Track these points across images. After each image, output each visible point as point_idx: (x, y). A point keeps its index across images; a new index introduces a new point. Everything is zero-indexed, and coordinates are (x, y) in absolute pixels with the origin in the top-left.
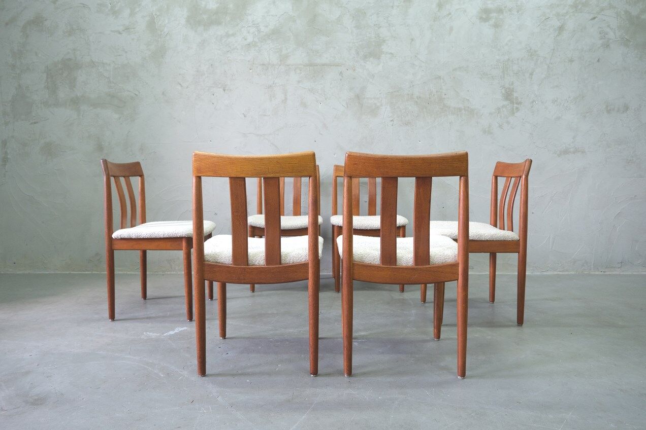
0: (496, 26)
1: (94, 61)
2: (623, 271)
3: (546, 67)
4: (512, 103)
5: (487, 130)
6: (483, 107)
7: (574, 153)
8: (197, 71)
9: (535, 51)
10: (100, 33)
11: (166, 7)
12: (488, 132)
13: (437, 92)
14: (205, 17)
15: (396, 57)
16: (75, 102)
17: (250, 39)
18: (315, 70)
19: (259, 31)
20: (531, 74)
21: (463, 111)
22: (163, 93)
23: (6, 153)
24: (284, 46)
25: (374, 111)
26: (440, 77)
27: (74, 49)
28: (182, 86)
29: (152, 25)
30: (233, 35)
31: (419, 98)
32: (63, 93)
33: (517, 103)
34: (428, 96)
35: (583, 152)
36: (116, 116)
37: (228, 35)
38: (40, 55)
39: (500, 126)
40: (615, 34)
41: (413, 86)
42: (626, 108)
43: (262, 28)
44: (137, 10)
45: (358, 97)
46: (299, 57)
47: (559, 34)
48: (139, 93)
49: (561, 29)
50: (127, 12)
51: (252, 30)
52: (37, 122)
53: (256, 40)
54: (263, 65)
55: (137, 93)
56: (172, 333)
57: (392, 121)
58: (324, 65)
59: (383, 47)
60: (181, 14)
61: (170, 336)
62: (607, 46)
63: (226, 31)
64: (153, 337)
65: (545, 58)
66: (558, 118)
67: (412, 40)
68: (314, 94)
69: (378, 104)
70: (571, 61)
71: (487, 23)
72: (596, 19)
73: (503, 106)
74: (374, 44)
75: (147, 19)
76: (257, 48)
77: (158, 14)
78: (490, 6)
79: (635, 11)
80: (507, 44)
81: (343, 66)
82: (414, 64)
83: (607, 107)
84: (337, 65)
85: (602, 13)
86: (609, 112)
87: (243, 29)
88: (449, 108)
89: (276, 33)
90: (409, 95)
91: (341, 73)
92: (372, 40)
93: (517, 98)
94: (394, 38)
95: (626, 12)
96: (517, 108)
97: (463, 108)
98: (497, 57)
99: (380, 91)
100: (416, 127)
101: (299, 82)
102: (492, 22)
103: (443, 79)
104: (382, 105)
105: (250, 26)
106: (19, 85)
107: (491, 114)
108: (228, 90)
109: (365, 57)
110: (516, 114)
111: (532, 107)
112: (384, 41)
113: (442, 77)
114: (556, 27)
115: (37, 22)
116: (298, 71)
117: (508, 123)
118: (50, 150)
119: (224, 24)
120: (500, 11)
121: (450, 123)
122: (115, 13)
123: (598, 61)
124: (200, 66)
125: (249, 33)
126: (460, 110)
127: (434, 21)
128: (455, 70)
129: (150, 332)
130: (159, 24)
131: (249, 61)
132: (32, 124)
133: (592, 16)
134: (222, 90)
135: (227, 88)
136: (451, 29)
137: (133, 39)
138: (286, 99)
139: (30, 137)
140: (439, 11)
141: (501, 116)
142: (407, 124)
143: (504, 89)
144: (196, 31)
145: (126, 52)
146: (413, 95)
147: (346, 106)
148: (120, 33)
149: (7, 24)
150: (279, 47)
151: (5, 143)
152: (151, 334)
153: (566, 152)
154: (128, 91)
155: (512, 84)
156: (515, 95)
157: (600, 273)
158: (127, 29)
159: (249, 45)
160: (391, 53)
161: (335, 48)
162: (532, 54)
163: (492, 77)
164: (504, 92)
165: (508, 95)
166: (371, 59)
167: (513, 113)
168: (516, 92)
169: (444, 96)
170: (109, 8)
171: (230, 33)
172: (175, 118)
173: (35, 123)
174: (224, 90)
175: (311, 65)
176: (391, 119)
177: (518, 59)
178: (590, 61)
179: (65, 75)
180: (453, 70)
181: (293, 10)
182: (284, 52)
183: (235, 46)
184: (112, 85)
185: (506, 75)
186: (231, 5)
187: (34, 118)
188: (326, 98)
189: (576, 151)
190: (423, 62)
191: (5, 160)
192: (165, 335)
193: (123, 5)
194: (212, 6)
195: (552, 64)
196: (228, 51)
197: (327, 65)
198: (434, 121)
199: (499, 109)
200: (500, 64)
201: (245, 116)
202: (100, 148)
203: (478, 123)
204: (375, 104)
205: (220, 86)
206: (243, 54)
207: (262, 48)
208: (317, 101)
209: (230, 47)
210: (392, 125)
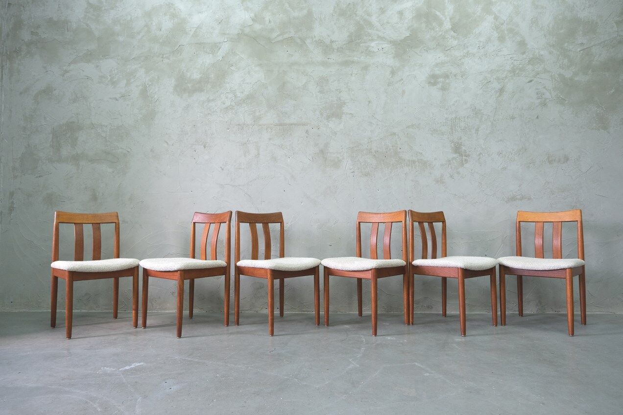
0: (443, 89)
1: (93, 123)
3: (490, 124)
4: (461, 155)
5: (439, 179)
6: (435, 160)
7: (520, 199)
8: (182, 131)
9: (480, 110)
10: (100, 100)
11: (157, 78)
12: (440, 181)
13: (393, 146)
14: (189, 85)
15: (355, 116)
16: (76, 159)
17: (228, 103)
18: (285, 129)
19: (236, 97)
20: (477, 130)
21: (417, 164)
22: (152, 150)
23: (12, 202)
24: (257, 109)
25: (336, 164)
26: (395, 134)
27: (77, 114)
28: (167, 144)
29: (144, 93)
30: (213, 100)
31: (376, 152)
32: (65, 152)
33: (466, 156)
34: (385, 150)
35: (529, 199)
36: (110, 170)
37: (209, 101)
38: (48, 119)
39: (451, 176)
40: (551, 95)
41: (371, 141)
42: (566, 159)
43: (239, 94)
44: (132, 80)
45: (322, 151)
46: (270, 118)
47: (500, 95)
48: (131, 150)
49: (501, 91)
50: (125, 81)
51: (230, 96)
52: (42, 176)
53: (233, 104)
54: (239, 125)
55: (129, 150)
56: (127, 368)
58: (292, 125)
59: (343, 108)
60: (169, 83)
61: (125, 371)
62: (544, 104)
63: (207, 97)
64: (109, 372)
65: (489, 115)
66: (504, 169)
67: (369, 102)
68: (283, 149)
69: (341, 158)
70: (513, 118)
71: (435, 87)
72: (533, 82)
73: (453, 158)
74: (335, 106)
75: (141, 87)
76: (234, 111)
77: (150, 83)
78: (437, 72)
79: (568, 74)
80: (454, 105)
81: (309, 125)
82: (371, 123)
83: (548, 158)
84: (304, 125)
85: (538, 76)
86: (550, 162)
87: (222, 95)
88: (405, 160)
89: (250, 98)
90: (367, 149)
91: (307, 132)
92: (334, 103)
93: (465, 151)
94: (354, 100)
95: (560, 75)
96: (466, 160)
97: (417, 160)
98: (446, 116)
99: (342, 146)
100: (375, 177)
101: (270, 139)
102: (440, 85)
104: (343, 158)
105: (228, 93)
106: (29, 145)
107: (442, 165)
108: (208, 146)
109: (328, 118)
110: (465, 166)
111: (479, 159)
112: (345, 103)
113: (397, 134)
114: (497, 89)
115: (47, 92)
116: (270, 130)
117: (458, 173)
118: (51, 200)
119: (205, 91)
120: (446, 76)
121: (405, 174)
122: (114, 83)
123: (537, 117)
124: (184, 127)
125: (227, 98)
126: (414, 162)
127: (388, 85)
128: (408, 127)
129: (107, 367)
130: (151, 91)
131: (227, 122)
132: (37, 177)
133: (529, 79)
134: (202, 146)
136: (404, 92)
137: (128, 105)
138: (259, 154)
139: (34, 189)
140: (392, 77)
141: (451, 168)
142: (367, 175)
143: (453, 143)
144: (181, 97)
145: (121, 116)
146: (371, 149)
147: (311, 160)
148: (117, 100)
149: (21, 93)
150: (253, 110)
151: (12, 194)
152: (108, 369)
153: (513, 199)
154: (121, 148)
155: (461, 139)
156: (464, 148)
158: (123, 96)
159: (227, 108)
160: (351, 114)
161: (301, 110)
162: (477, 112)
163: (442, 133)
164: (453, 146)
165: (457, 149)
166: (334, 119)
167: (463, 165)
168: (464, 146)
169: (399, 150)
170: (109, 79)
171: (211, 98)
172: (161, 172)
173: (40, 177)
174: (205, 147)
175: (281, 125)
176: (352, 171)
177: (464, 117)
178: (529, 118)
179: (68, 135)
180: (406, 128)
181: (265, 78)
182: (257, 114)
183: (215, 109)
184: (108, 143)
185: (454, 131)
186: (212, 76)
187: (39, 172)
188: (294, 153)
189: (522, 198)
190: (380, 121)
191: (11, 209)
192: (120, 370)
193: (121, 77)
194: (196, 76)
195: (495, 121)
196: (209, 114)
197: (295, 124)
198: (391, 172)
199: (449, 161)
200: (448, 122)
201: (222, 170)
202: (94, 198)
203: (430, 173)
204: (337, 158)
205: (201, 144)
206: (222, 116)
207: (238, 111)
208: (286, 156)
209: (210, 110)
210: (353, 176)
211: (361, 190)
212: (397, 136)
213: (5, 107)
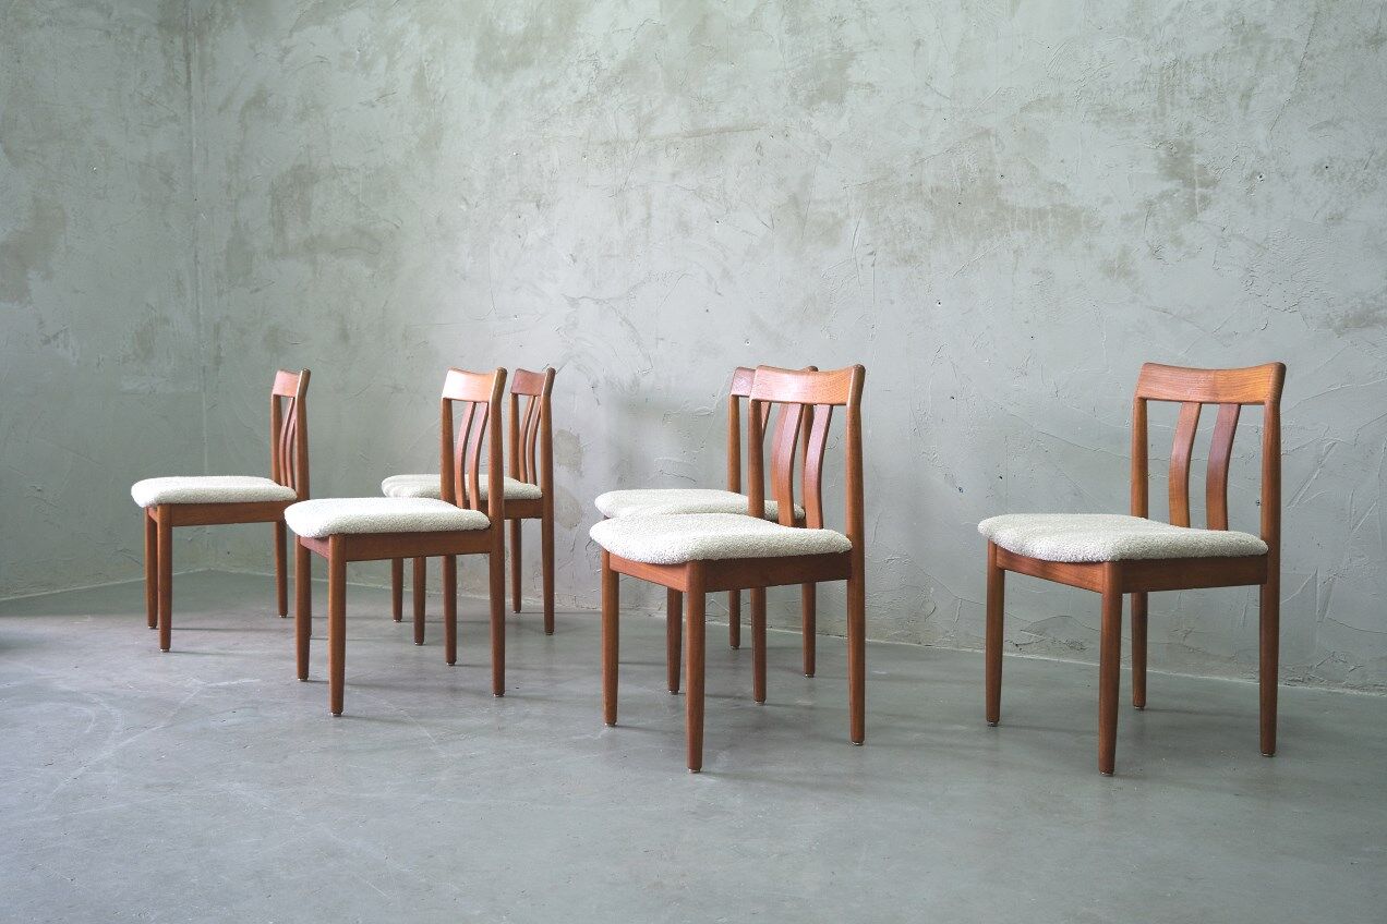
1: (335, 164)
3: (1292, 69)
4: (1189, 183)
5: (1116, 265)
6: (1105, 203)
8: (493, 171)
9: (1258, 27)
10: (345, 109)
11: (441, 42)
12: (1119, 269)
13: (980, 171)
14: (504, 52)
15: (879, 91)
16: (310, 248)
17: (582, 90)
18: (708, 143)
19: (598, 69)
20: (1247, 95)
21: (1050, 219)
22: (438, 221)
23: (219, 347)
24: (645, 96)
25: (830, 232)
26: (987, 132)
27: (308, 147)
28: (467, 204)
29: (420, 81)
30: (553, 85)
31: (936, 190)
32: (294, 232)
33: (1204, 185)
34: (959, 185)
36: (368, 272)
37: (544, 87)
38: (262, 163)
39: (1156, 253)
41: (922, 161)
43: (605, 63)
44: (398, 55)
45: (795, 201)
46: (672, 119)
48: (402, 222)
50: (383, 60)
51: (588, 68)
52: (259, 289)
53: (594, 89)
54: (607, 143)
55: (399, 224)
57: (871, 254)
58: (722, 131)
59: (849, 71)
60: (465, 52)
63: (541, 77)
65: (1290, 41)
66: (1336, 219)
67: (918, 43)
68: (703, 200)
69: (841, 215)
73: (1163, 196)
74: (829, 66)
75: (413, 71)
76: (595, 108)
77: (430, 58)
80: (1170, 19)
81: (763, 128)
82: (922, 106)
84: (751, 128)
87: (570, 70)
88: (1013, 212)
89: (630, 70)
90: (909, 184)
91: (759, 147)
92: (826, 57)
93: (1203, 167)
94: (876, 44)
96: (1204, 198)
97: (1049, 208)
98: (1143, 59)
99: (843, 181)
100: (929, 265)
103: (995, 136)
105: (582, 61)
106: (236, 222)
107: (1127, 219)
108: (544, 204)
109: (811, 102)
110: (1201, 216)
111: (1250, 191)
112: (852, 56)
113: (993, 132)
115: (258, 101)
116: (673, 151)
117: (1178, 241)
118: (276, 341)
119: (536, 62)
121: (1016, 253)
122: (366, 66)
124: (496, 158)
125: (580, 75)
126: (1041, 214)
128: (1026, 108)
130: (433, 77)
131: (581, 138)
132: (251, 292)
134: (533, 205)
135: (542, 202)
137: (392, 115)
138: (649, 216)
139: (249, 317)
141: (1156, 227)
142: (908, 259)
143: (1163, 147)
144: (490, 86)
145: (382, 143)
146: (920, 184)
147: (769, 224)
148: (373, 106)
149: (220, 110)
150: (637, 100)
151: (217, 329)
154: (385, 219)
155: (1189, 129)
156: (1198, 160)
158: (383, 96)
159: (580, 102)
160: (869, 85)
162: (1247, 35)
163: (1129, 116)
164: (1162, 153)
165: (1177, 161)
166: (824, 104)
167: (1194, 213)
168: (1200, 151)
169: (999, 181)
170: (358, 58)
171: (548, 80)
172: (456, 271)
173: (257, 290)
174: (538, 206)
175: (696, 134)
176: (870, 249)
177: (1204, 57)
179: (296, 196)
180: (1022, 110)
181: (661, 11)
182: (646, 110)
183: (556, 108)
184: (362, 210)
185: (1169, 106)
186: (549, 20)
187: (256, 281)
188: (728, 209)
190: (945, 97)
191: (218, 360)
193: (377, 49)
194: (517, 26)
195: (1311, 57)
196: (544, 121)
197: (730, 130)
198: (974, 249)
199: (1151, 203)
200: (1150, 78)
201: (575, 261)
202: (344, 336)
203: (1090, 247)
204: (833, 214)
205: (530, 198)
206: (570, 123)
207: (604, 107)
208: (711, 218)
209: (547, 111)
210: (873, 265)
211: (892, 303)
212: (993, 140)
213: (197, 144)
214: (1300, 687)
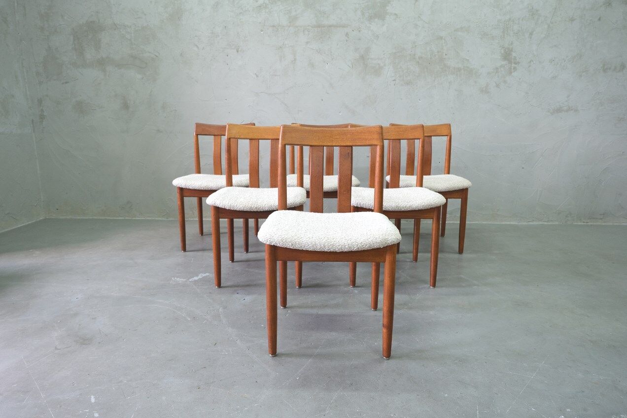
1: (116, 22)
2: (605, 222)
3: (546, 26)
4: (510, 62)
5: (484, 89)
6: (482, 67)
7: (567, 111)
8: (212, 33)
9: (537, 11)
12: (485, 91)
13: (438, 52)
15: (399, 17)
16: (101, 63)
18: (323, 31)
20: (531, 34)
21: (462, 71)
22: (181, 55)
23: (42, 110)
24: (293, 8)
25: (377, 71)
26: (441, 38)
27: (97, 12)
28: (198, 48)
31: (420, 58)
32: (89, 55)
33: (515, 63)
34: (430, 56)
35: (576, 111)
36: (139, 76)
38: (65, 18)
39: (498, 86)
41: (416, 46)
42: (623, 67)
45: (362, 57)
46: (307, 18)
48: (159, 54)
52: (68, 82)
54: (274, 26)
55: (157, 54)
56: (196, 278)
57: (394, 80)
58: (330, 26)
59: (387, 8)
61: (195, 281)
62: (609, 4)
64: (180, 282)
65: (546, 17)
66: (554, 77)
68: (321, 54)
69: (382, 65)
70: (572, 20)
73: (502, 66)
74: (379, 4)
76: (267, 10)
80: (509, 4)
81: (349, 27)
82: (417, 25)
83: (604, 65)
84: (344, 26)
86: (605, 71)
88: (449, 68)
90: (410, 55)
91: (347, 35)
92: (378, 1)
93: (515, 57)
96: (515, 68)
97: (462, 67)
98: (499, 17)
99: (384, 51)
100: (417, 86)
101: (307, 43)
103: (444, 39)
104: (385, 65)
106: (49, 47)
107: (489, 73)
109: (370, 19)
110: (513, 74)
111: (530, 66)
112: (389, 2)
113: (443, 37)
116: (306, 33)
117: (505, 82)
118: (81, 108)
121: (449, 83)
123: (599, 19)
124: (214, 28)
126: (459, 69)
128: (457, 30)
129: (177, 278)
131: (260, 23)
132: (63, 84)
134: (235, 50)
135: (240, 50)
138: (295, 60)
139: (63, 96)
141: (498, 77)
142: (408, 83)
143: (503, 49)
145: (145, 15)
146: (415, 55)
147: (351, 66)
150: (289, 9)
151: (40, 101)
152: (178, 279)
153: (559, 110)
154: (150, 53)
155: (512, 44)
156: (514, 54)
157: (583, 223)
159: (260, 7)
160: (396, 14)
161: (341, 9)
162: (533, 13)
163: (493, 37)
164: (503, 52)
165: (507, 55)
166: (376, 20)
167: (511, 73)
168: (515, 52)
169: (445, 56)
172: (193, 78)
173: (66, 83)
174: (238, 51)
175: (319, 26)
176: (393, 79)
177: (519, 19)
178: (591, 20)
179: (90, 37)
180: (455, 31)
182: (293, 14)
183: (247, 8)
184: (134, 46)
185: (506, 35)
187: (65, 78)
188: (332, 59)
189: (569, 109)
190: (426, 22)
191: (42, 117)
192: (190, 280)
195: (552, 23)
196: (240, 13)
197: (334, 26)
198: (434, 81)
199: (497, 68)
200: (500, 24)
201: (257, 76)
202: (126, 106)
203: (476, 82)
204: (379, 64)
205: (233, 47)
206: (255, 15)
207: (272, 10)
208: (324, 62)
209: (242, 9)
210: (395, 85)
212: (443, 40)
213: (18, 4)
214: (531, 223)
